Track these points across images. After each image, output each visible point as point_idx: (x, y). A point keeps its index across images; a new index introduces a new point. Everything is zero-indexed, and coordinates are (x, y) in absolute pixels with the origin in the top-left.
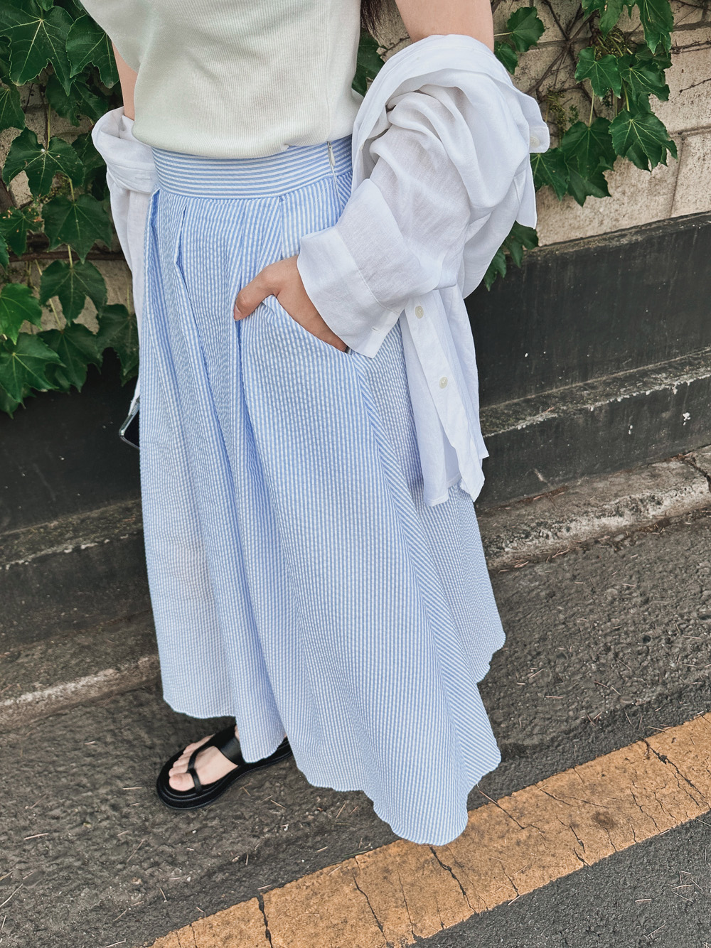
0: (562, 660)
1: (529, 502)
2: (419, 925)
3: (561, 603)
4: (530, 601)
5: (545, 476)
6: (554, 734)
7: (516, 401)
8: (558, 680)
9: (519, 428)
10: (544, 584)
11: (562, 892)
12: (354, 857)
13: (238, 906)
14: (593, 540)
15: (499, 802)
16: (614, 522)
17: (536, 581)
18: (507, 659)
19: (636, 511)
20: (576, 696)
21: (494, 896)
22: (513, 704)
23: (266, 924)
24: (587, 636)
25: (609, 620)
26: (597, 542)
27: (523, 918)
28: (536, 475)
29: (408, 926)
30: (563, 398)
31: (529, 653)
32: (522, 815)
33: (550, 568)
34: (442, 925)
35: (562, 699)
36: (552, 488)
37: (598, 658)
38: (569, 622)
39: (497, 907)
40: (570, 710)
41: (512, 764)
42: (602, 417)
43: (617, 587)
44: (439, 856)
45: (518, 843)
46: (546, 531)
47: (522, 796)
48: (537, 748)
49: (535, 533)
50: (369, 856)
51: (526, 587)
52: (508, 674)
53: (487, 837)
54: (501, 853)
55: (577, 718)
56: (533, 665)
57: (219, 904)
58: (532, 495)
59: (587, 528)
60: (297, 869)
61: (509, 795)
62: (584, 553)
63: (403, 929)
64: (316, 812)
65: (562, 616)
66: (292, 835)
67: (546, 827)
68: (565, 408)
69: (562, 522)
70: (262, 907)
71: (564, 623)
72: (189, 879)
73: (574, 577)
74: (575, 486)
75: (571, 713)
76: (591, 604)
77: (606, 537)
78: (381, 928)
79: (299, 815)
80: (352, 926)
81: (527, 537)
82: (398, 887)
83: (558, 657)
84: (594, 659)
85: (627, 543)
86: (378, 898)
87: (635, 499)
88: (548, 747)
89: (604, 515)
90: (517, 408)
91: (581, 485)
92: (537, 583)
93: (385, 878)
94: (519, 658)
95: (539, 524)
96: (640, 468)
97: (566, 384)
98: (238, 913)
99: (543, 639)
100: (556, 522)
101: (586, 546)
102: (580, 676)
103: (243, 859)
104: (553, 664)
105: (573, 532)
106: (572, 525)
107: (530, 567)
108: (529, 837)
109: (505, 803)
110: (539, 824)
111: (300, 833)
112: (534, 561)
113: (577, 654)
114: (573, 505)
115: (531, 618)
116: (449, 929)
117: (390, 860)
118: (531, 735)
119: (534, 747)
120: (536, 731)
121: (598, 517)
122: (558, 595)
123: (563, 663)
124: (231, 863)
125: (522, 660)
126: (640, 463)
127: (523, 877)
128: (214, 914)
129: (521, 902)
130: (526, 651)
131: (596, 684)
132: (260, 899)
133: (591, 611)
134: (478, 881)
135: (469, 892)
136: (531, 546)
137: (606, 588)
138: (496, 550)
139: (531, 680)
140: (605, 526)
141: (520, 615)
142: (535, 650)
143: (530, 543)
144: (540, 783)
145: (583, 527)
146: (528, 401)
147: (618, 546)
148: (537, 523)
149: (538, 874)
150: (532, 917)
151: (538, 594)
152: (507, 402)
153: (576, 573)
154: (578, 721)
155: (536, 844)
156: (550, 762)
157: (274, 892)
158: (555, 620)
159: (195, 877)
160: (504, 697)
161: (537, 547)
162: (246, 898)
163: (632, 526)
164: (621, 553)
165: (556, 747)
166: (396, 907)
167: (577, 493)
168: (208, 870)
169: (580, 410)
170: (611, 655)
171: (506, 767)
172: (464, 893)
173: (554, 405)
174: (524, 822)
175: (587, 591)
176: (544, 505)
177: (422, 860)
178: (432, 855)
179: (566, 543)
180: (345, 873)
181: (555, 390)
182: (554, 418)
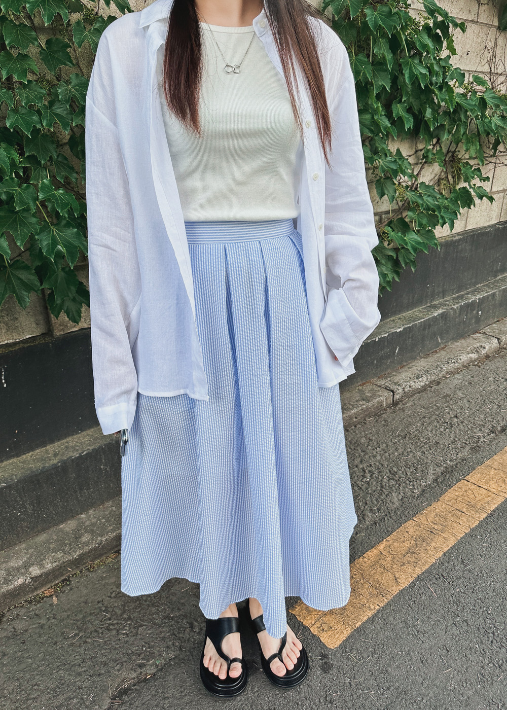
0: (495, 401)
3: (476, 385)
4: (464, 386)
5: (440, 340)
7: (424, 307)
9: (435, 315)
10: (464, 380)
16: (473, 356)
19: (477, 351)
26: (469, 365)
28: (438, 339)
30: (441, 304)
36: (442, 346)
56: (486, 404)
58: (436, 349)
59: (466, 359)
62: (468, 369)
74: (449, 345)
77: (472, 363)
85: (480, 364)
87: (474, 347)
89: (469, 353)
90: (427, 309)
91: (451, 344)
92: (461, 381)
94: (478, 402)
95: (448, 358)
97: (438, 300)
99: (481, 396)
100: (454, 357)
101: (467, 367)
104: (493, 402)
105: (462, 360)
106: (460, 357)
114: (455, 351)
115: (470, 391)
121: (467, 354)
122: (472, 383)
124: (440, 476)
126: (465, 336)
128: (452, 487)
132: (464, 479)
133: (490, 385)
136: (451, 367)
142: (482, 399)
143: (450, 365)
145: (464, 358)
146: (429, 306)
152: (421, 307)
157: (467, 477)
158: (480, 390)
159: (430, 482)
160: (486, 414)
161: (453, 367)
162: (458, 481)
163: (478, 358)
167: (451, 347)
168: (433, 479)
169: (451, 308)
173: (440, 307)
175: (482, 380)
176: (443, 352)
179: (461, 365)
181: (436, 302)
182: (445, 312)
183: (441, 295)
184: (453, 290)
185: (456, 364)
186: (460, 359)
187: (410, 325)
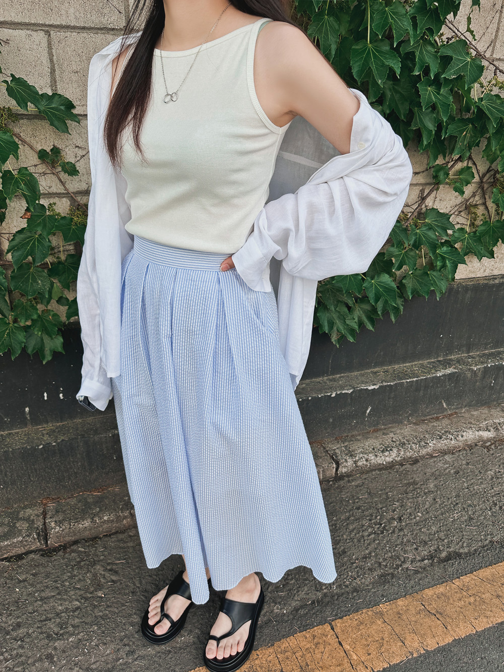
0: (471, 508)
1: (437, 419)
2: (425, 643)
3: (463, 478)
4: (445, 475)
5: (447, 405)
6: (476, 547)
7: (432, 360)
8: (471, 519)
9: (438, 375)
10: (452, 466)
11: (500, 630)
12: (379, 605)
13: (319, 627)
14: (474, 444)
15: (453, 581)
16: (486, 435)
17: (447, 464)
18: (440, 506)
19: (497, 429)
20: (483, 528)
21: (463, 631)
22: (448, 530)
23: (338, 637)
24: (482, 496)
25: (493, 488)
26: (476, 445)
27: (482, 643)
28: (442, 403)
29: (418, 643)
30: (458, 361)
31: (452, 503)
32: (468, 589)
33: (453, 457)
34: (438, 644)
35: (476, 529)
36: (449, 413)
37: (491, 509)
38: (470, 487)
39: (467, 636)
40: (481, 535)
41: (456, 562)
42: (480, 374)
43: (493, 471)
44: (427, 608)
45: (470, 604)
46: (451, 436)
47: (466, 579)
48: (469, 554)
49: (445, 437)
50: (387, 605)
51: (442, 467)
52: (442, 514)
53: (451, 600)
54: (461, 608)
55: (486, 540)
56: (455, 510)
57: (307, 625)
58: (439, 415)
59: (472, 436)
60: (347, 609)
61: (459, 578)
62: (470, 450)
63: (416, 645)
64: (350, 580)
65: (466, 485)
66: (338, 591)
67: (484, 596)
68: (461, 367)
69: (458, 432)
70: (333, 629)
71: (467, 488)
72: (285, 612)
73: (467, 464)
74: (462, 413)
75: (482, 537)
76: (480, 479)
77: (481, 443)
78: (404, 644)
79: (340, 581)
80: (387, 642)
81: (441, 438)
82: (408, 623)
83: (468, 506)
84: (488, 508)
85: (493, 447)
86: (398, 628)
87: (495, 423)
88: (474, 554)
89: (481, 430)
90: (434, 365)
91: (464, 412)
92: (448, 465)
93: (399, 617)
94: (445, 505)
95: (446, 432)
96: (495, 406)
97: (459, 354)
98: (320, 631)
99: (458, 496)
100: (455, 431)
101: (471, 447)
102: (483, 518)
103: (313, 602)
104: (466, 510)
105: (464, 438)
106: (464, 434)
107: (442, 456)
108: (475, 600)
109: (457, 582)
110: (479, 594)
111: (343, 591)
112: (444, 453)
113: (479, 506)
114: (462, 423)
115: (449, 484)
116: (442, 646)
117: (400, 608)
118: (462, 547)
119: (466, 554)
120: (465, 545)
121: (478, 431)
122: (461, 473)
123: (472, 510)
124: (307, 605)
125: (449, 506)
126: (495, 403)
127: (477, 621)
128: (306, 631)
129: (478, 634)
130: (450, 502)
131: (493, 522)
132: (330, 624)
133: (481, 483)
134: (452, 622)
135: (449, 627)
136: (443, 444)
137: (487, 471)
138: (424, 444)
139: (456, 518)
140: (481, 436)
141: (442, 482)
142: (455, 502)
143: (442, 442)
144: (474, 573)
145: (470, 435)
146: (439, 361)
147: (488, 448)
148: (445, 431)
149: (485, 620)
150: (487, 643)
151: (449, 471)
152: (428, 361)
153: (468, 461)
154: (487, 541)
155: (480, 605)
156: (477, 562)
157: (337, 621)
158: (462, 486)
159: (288, 611)
160: (442, 526)
161: (446, 445)
162: (321, 623)
163: (494, 438)
164: (491, 452)
165: (479, 554)
166: (410, 633)
167: (463, 416)
168: (295, 608)
169: (469, 369)
170: (497, 508)
171: (452, 563)
172: (446, 628)
173: (455, 365)
174: (470, 592)
175: (477, 472)
176: (446, 422)
177: (418, 609)
178: (423, 607)
179: (460, 444)
180: (376, 613)
181: (453, 357)
182: (456, 372)
183: (464, 349)
184: (486, 344)
185: (453, 442)
186: (462, 436)
187: (392, 384)
